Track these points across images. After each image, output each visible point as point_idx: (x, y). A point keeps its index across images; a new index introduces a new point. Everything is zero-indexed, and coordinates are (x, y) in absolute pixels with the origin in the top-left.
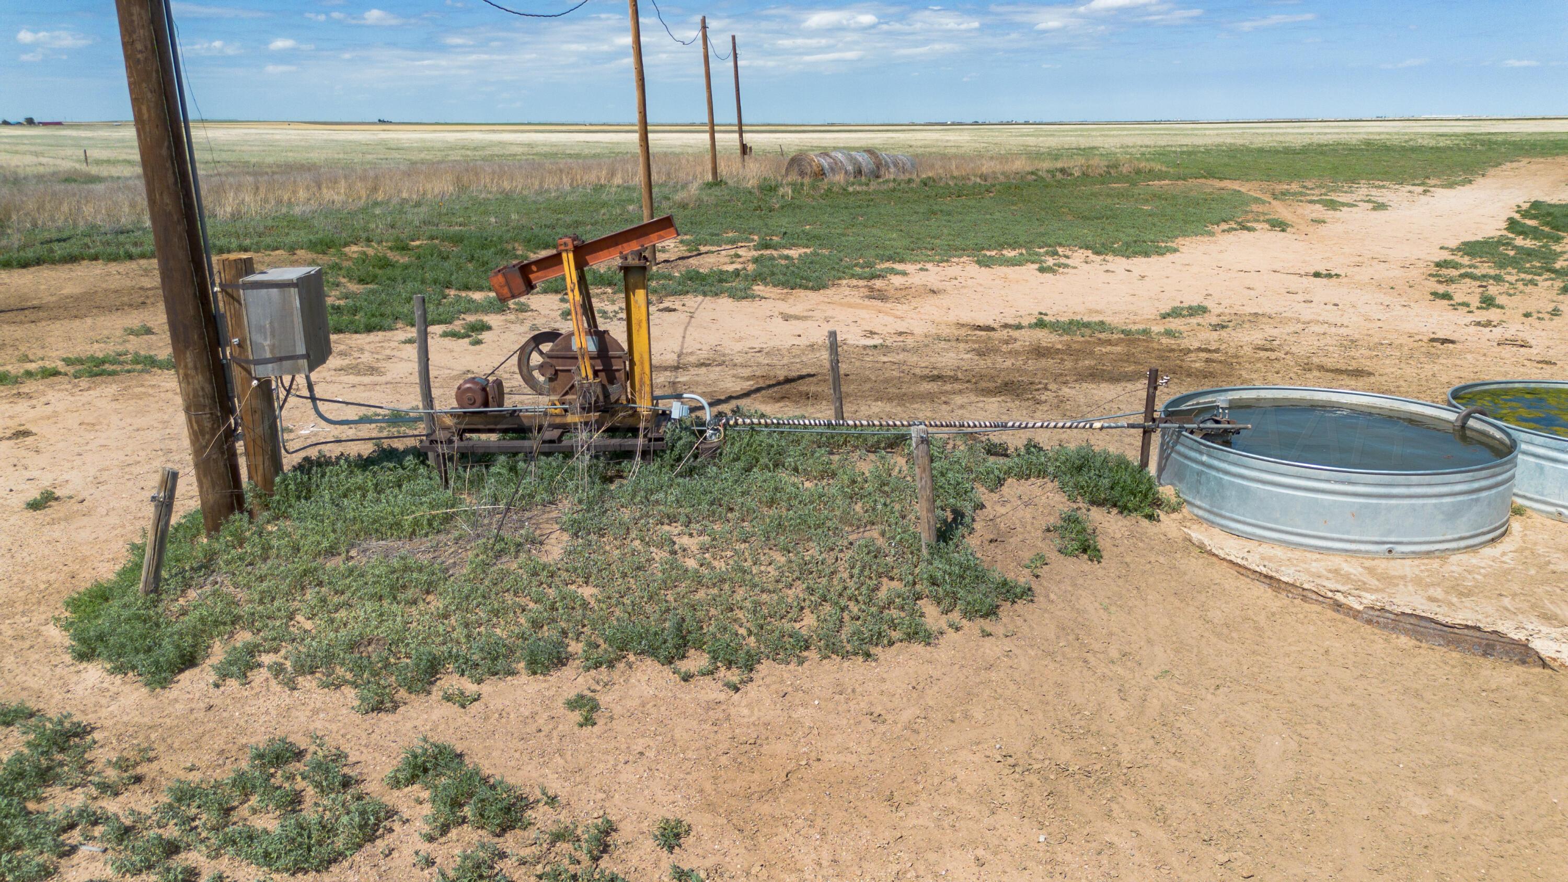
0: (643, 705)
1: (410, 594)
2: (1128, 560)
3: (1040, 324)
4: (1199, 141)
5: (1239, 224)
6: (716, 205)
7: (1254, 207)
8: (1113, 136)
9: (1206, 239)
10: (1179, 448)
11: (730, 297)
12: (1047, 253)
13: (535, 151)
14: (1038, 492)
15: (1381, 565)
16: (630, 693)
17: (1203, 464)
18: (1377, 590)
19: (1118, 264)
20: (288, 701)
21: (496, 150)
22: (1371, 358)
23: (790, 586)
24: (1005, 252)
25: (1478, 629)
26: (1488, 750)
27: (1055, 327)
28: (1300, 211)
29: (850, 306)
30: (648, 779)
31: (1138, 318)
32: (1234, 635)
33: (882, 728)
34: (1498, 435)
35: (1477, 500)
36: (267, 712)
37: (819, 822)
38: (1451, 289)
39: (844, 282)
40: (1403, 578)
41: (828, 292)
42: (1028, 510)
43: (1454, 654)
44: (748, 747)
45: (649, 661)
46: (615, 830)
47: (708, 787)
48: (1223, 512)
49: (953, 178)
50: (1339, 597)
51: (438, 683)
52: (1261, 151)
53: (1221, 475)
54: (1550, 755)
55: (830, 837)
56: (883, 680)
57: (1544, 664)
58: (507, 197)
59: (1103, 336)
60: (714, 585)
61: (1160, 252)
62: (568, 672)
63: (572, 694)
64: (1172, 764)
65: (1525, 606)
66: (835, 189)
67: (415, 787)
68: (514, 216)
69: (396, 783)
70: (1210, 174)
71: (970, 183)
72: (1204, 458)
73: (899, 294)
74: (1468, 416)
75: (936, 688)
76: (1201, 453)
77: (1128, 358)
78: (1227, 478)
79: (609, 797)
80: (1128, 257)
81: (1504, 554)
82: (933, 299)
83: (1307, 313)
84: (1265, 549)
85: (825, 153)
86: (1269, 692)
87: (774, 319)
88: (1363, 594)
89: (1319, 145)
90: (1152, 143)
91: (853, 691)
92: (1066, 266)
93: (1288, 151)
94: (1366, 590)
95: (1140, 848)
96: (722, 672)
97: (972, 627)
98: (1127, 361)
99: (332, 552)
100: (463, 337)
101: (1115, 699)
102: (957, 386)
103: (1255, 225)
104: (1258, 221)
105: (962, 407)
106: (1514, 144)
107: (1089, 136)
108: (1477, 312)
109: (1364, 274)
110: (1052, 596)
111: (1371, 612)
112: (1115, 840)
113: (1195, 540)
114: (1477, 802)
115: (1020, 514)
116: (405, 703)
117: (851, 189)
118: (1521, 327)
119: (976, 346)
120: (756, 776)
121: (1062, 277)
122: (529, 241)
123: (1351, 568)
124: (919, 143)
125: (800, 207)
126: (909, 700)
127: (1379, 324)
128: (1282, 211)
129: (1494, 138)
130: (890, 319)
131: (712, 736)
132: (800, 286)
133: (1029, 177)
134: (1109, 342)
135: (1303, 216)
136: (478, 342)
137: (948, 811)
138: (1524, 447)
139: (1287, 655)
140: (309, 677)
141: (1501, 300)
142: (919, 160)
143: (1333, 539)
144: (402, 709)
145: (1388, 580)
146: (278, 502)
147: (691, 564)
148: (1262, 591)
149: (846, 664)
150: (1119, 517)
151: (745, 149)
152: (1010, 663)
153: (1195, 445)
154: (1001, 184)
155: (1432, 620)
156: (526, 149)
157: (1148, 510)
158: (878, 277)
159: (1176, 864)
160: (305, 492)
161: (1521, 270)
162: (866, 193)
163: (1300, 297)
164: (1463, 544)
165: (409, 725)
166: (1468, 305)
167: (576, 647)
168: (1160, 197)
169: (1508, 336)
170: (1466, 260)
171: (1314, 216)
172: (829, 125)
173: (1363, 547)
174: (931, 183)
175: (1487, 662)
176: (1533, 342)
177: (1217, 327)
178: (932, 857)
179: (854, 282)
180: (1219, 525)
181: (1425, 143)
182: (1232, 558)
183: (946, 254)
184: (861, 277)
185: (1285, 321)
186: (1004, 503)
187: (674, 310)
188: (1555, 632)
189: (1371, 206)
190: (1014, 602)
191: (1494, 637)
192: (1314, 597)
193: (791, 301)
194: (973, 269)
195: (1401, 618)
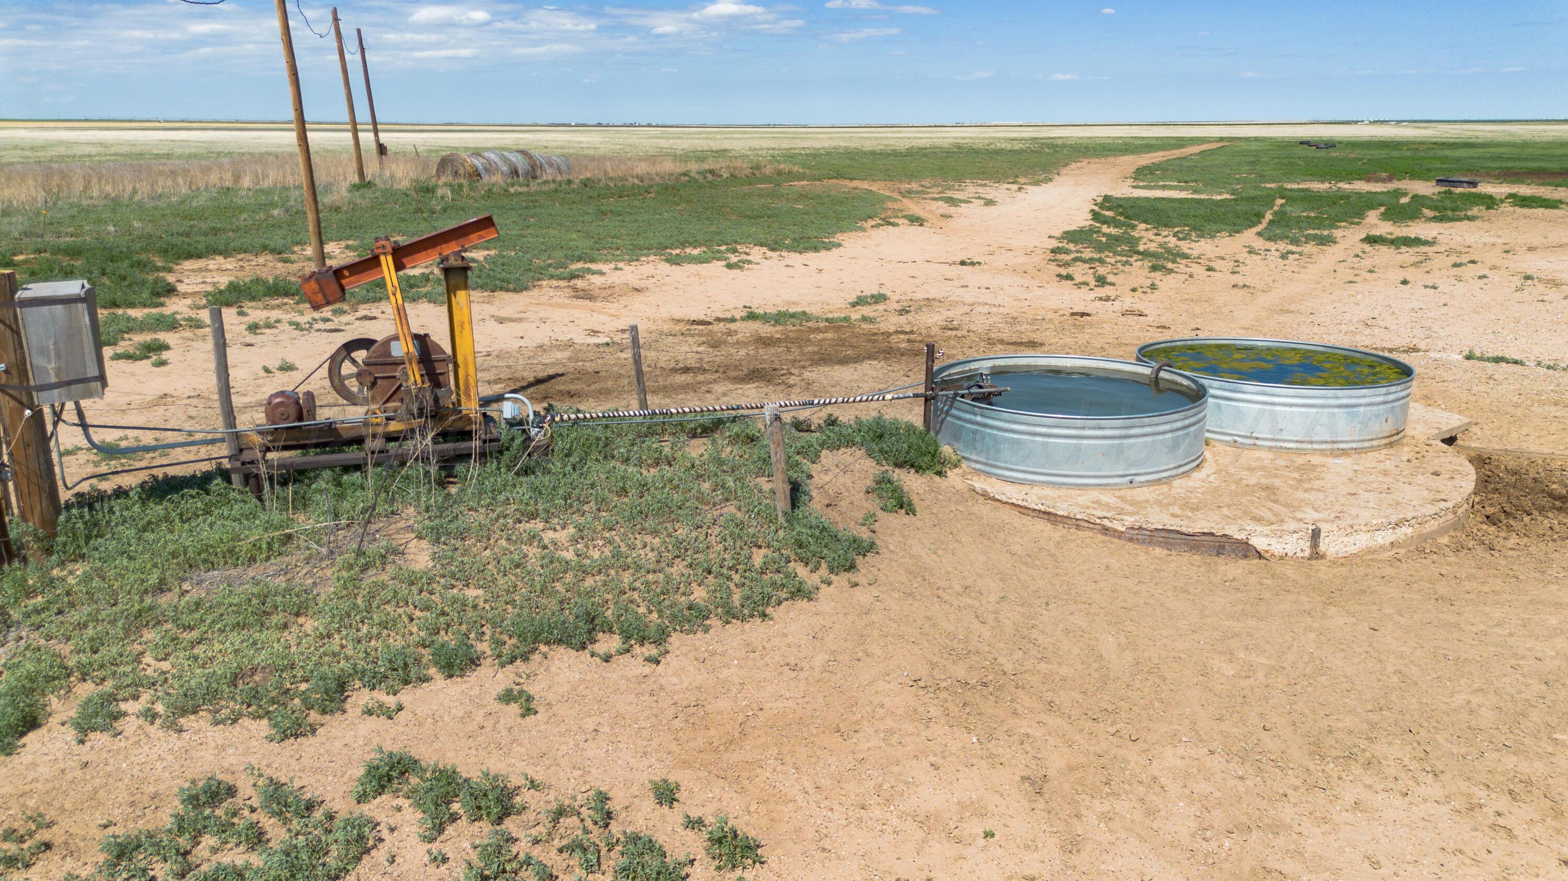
0: (574, 689)
1: (275, 619)
2: (935, 511)
3: (752, 316)
4: (818, 145)
5: (884, 220)
6: (372, 208)
7: (890, 205)
8: (737, 139)
9: (861, 234)
10: (953, 412)
11: (430, 302)
12: (728, 250)
13: (112, 151)
14: (851, 459)
15: (1128, 493)
16: (556, 679)
17: (978, 423)
18: (1133, 514)
19: (794, 258)
20: (179, 744)
21: (62, 151)
22: (1034, 331)
23: (670, 565)
24: (688, 250)
25: (1212, 534)
26: (1251, 623)
27: (764, 318)
28: (928, 208)
29: (560, 306)
30: (614, 750)
31: (832, 308)
32: (1037, 562)
33: (802, 675)
34: (1185, 382)
35: (1188, 434)
36: (160, 758)
37: (788, 759)
38: (1070, 270)
39: (544, 283)
40: (1147, 501)
41: (531, 293)
42: (847, 476)
43: (1196, 557)
44: (693, 710)
45: (561, 649)
46: (608, 799)
47: (674, 747)
48: (998, 464)
49: (611, 179)
50: (1106, 522)
51: (349, 700)
52: (873, 153)
53: (995, 432)
54: (1293, 620)
55: (804, 769)
56: (785, 635)
57: (1260, 556)
58: (115, 203)
59: (810, 324)
60: (600, 572)
61: (828, 247)
62: (485, 671)
63: (500, 689)
64: (1043, 666)
65: (1239, 513)
66: (495, 190)
67: (384, 797)
68: (136, 224)
69: (362, 798)
70: (839, 176)
71: (629, 184)
72: (979, 418)
73: (604, 293)
74: (1160, 369)
75: (832, 636)
76: (975, 414)
77: (842, 342)
78: (1000, 433)
79: (587, 772)
80: (800, 253)
81: (1208, 476)
82: (638, 298)
83: (968, 297)
84: (1036, 490)
85: (477, 153)
86: (1085, 603)
87: (487, 323)
88: (1124, 517)
89: (920, 149)
90: (776, 146)
91: (764, 648)
92: (750, 262)
93: (895, 154)
94: (1126, 514)
95: (1050, 734)
96: (637, 649)
97: (841, 580)
98: (843, 345)
99: (161, 588)
100: (141, 359)
101: (976, 625)
102: (709, 376)
103: (896, 221)
104: (897, 217)
105: (724, 394)
106: (1071, 146)
107: (715, 139)
108: (1096, 289)
109: (999, 261)
110: (892, 547)
111: (1132, 532)
112: (1029, 731)
113: (978, 490)
114: (1262, 660)
115: (841, 480)
116: (322, 725)
117: (512, 190)
118: (1132, 300)
119: (704, 339)
120: (713, 732)
121: (749, 273)
122: (166, 251)
123: (1106, 498)
124: (554, 144)
125: (463, 209)
126: (814, 648)
127: (1027, 303)
128: (915, 208)
129: (1055, 142)
130: (604, 318)
131: (654, 705)
132: (501, 289)
133: (683, 178)
134: (818, 330)
135: (932, 212)
136: (163, 363)
137: (890, 732)
138: (1211, 391)
139: (1082, 573)
140: (192, 717)
141: (1110, 278)
142: (571, 161)
143: (1089, 477)
144: (321, 731)
145: (1139, 505)
146: (65, 544)
147: (569, 555)
148: (1042, 525)
149: (747, 626)
150: (917, 476)
151: (382, 149)
152: (883, 606)
153: (969, 408)
154: (658, 185)
155: (1178, 532)
156: (100, 149)
157: (938, 468)
158: (578, 277)
159: (1082, 741)
160: (94, 530)
161: (1116, 253)
162: (529, 194)
163: (957, 283)
164: (1181, 470)
165: (338, 744)
166: (1087, 284)
167: (483, 647)
168: (806, 196)
169: (1126, 308)
170: (1071, 246)
171: (941, 211)
172: (446, 124)
173: (1111, 481)
174: (591, 184)
175: (1220, 560)
176: (1146, 312)
177: (903, 311)
178: (896, 769)
179: (554, 283)
180: (995, 475)
181: (1003, 146)
182: (1014, 501)
183: (635, 253)
184: (560, 278)
185: (953, 305)
186: (826, 471)
187: (375, 318)
188: (1266, 530)
189: (982, 202)
190: (865, 555)
191: (1224, 539)
192: (1086, 525)
193: (497, 303)
194: (665, 267)
195: (1155, 533)
